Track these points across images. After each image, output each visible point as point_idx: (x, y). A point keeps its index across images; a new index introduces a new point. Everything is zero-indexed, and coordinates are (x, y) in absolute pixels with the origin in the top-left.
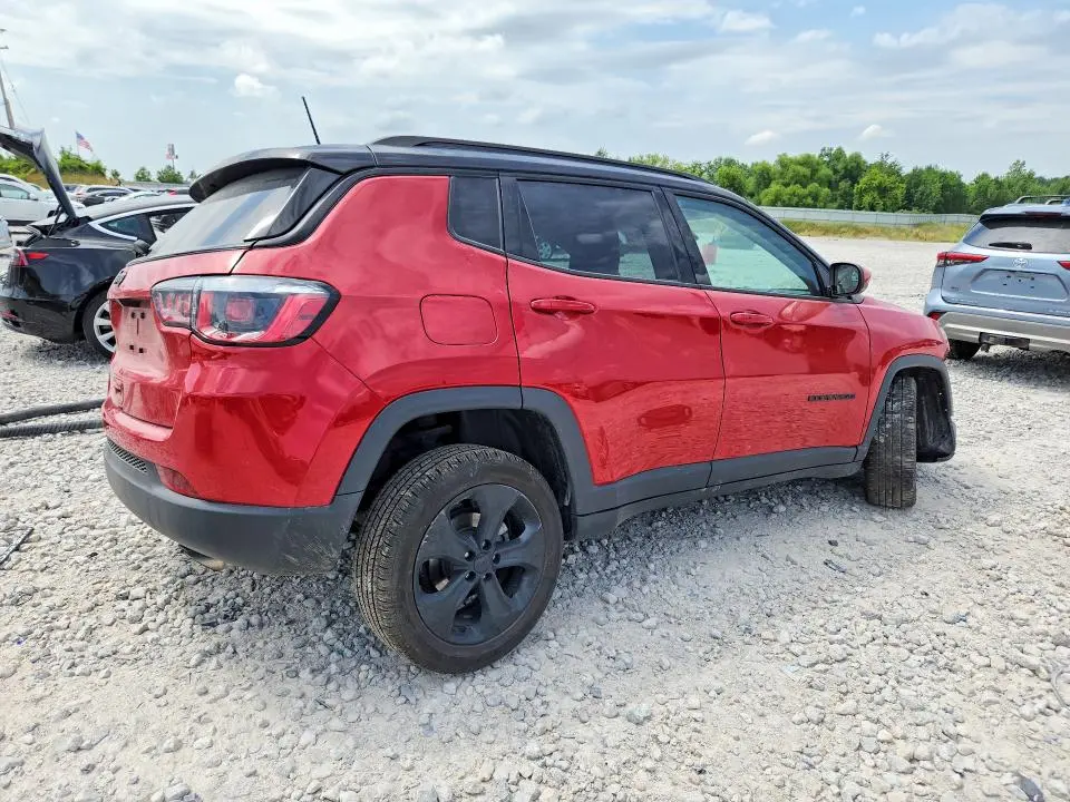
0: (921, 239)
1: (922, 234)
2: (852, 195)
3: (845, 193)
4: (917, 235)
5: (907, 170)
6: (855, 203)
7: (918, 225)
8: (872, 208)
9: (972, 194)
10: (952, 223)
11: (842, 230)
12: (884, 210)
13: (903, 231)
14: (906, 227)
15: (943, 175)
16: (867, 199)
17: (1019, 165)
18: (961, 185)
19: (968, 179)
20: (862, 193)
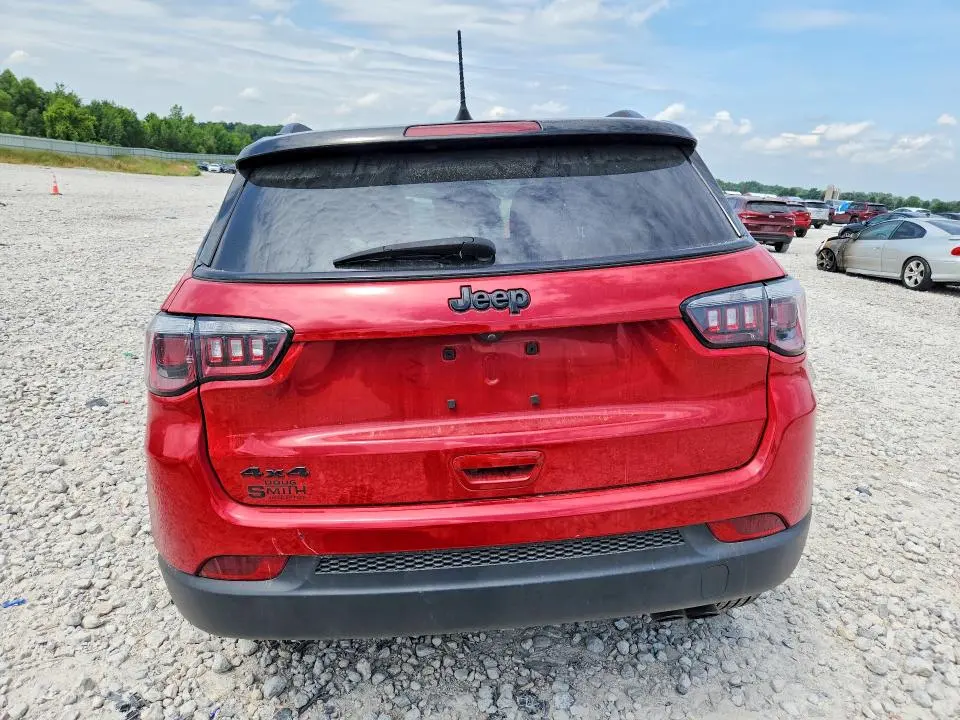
0: (125, 170)
1: (124, 165)
2: (44, 123)
3: (35, 120)
4: (120, 167)
5: (86, 102)
6: (49, 131)
7: (116, 157)
8: (68, 138)
9: (149, 130)
10: (140, 156)
11: (44, 158)
12: (81, 140)
13: (106, 162)
14: (107, 159)
15: (121, 111)
16: (60, 128)
17: (177, 110)
18: (137, 121)
19: (141, 117)
20: (53, 121)
